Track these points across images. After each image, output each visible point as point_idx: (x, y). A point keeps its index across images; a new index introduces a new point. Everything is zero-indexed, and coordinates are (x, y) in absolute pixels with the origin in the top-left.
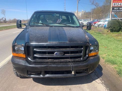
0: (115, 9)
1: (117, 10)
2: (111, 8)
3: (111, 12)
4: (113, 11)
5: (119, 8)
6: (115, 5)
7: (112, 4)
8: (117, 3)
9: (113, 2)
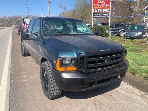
0: (96, 15)
1: (97, 16)
2: (92, 14)
3: (92, 18)
4: (94, 17)
5: (99, 14)
6: (95, 11)
7: (93, 10)
8: (97, 9)
9: (93, 8)
